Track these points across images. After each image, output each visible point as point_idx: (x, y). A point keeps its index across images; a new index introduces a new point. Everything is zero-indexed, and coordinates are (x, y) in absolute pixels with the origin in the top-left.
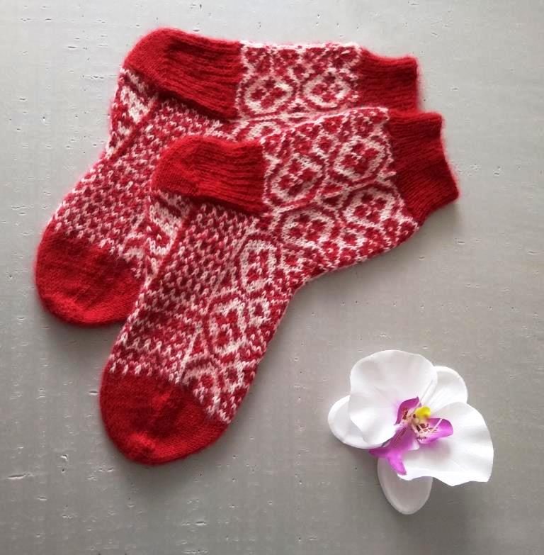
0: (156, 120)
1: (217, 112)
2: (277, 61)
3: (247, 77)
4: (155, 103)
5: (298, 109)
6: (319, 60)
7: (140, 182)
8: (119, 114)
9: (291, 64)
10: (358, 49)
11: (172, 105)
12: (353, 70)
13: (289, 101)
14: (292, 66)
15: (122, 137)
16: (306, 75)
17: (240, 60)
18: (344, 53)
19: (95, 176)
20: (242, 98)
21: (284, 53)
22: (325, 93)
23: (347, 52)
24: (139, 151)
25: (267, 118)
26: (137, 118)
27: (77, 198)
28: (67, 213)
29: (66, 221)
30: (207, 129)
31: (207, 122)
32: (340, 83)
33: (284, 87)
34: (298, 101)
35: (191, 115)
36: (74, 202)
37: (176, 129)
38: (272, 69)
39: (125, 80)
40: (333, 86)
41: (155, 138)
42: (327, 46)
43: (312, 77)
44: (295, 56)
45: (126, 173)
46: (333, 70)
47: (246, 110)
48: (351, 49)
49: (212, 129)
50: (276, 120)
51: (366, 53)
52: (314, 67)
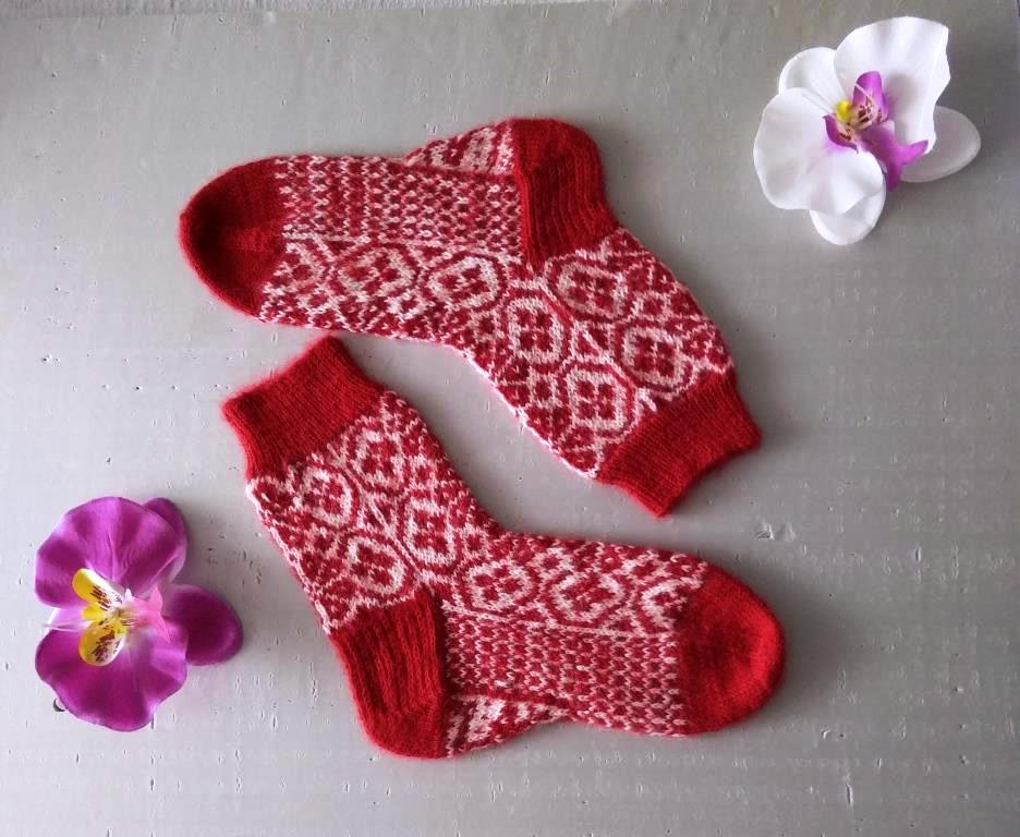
0: (485, 681)
1: (434, 615)
2: (326, 576)
3: (369, 602)
4: (467, 693)
5: (371, 519)
6: (295, 525)
7: (571, 659)
8: (508, 731)
9: (320, 558)
10: (254, 484)
11: (456, 673)
12: (282, 477)
13: (368, 535)
14: (322, 554)
15: (531, 709)
16: (323, 532)
17: (353, 622)
18: (267, 499)
19: (596, 715)
20: (397, 596)
21: (311, 574)
22: (332, 497)
23: (264, 496)
24: (535, 681)
25: (404, 551)
26: (497, 708)
27: (634, 720)
28: (658, 721)
29: (668, 717)
30: (460, 616)
31: (453, 620)
32: (308, 483)
33: (353, 550)
34: (361, 525)
35: (455, 643)
36: (641, 721)
37: (483, 652)
38: (340, 579)
39: (461, 745)
40: (316, 492)
41: (509, 670)
42: (269, 525)
43: (321, 524)
44: (307, 557)
45: (572, 681)
46: (298, 502)
47: (409, 580)
48: (257, 494)
49: (455, 609)
50: (400, 538)
51: (252, 473)
52: (308, 527)
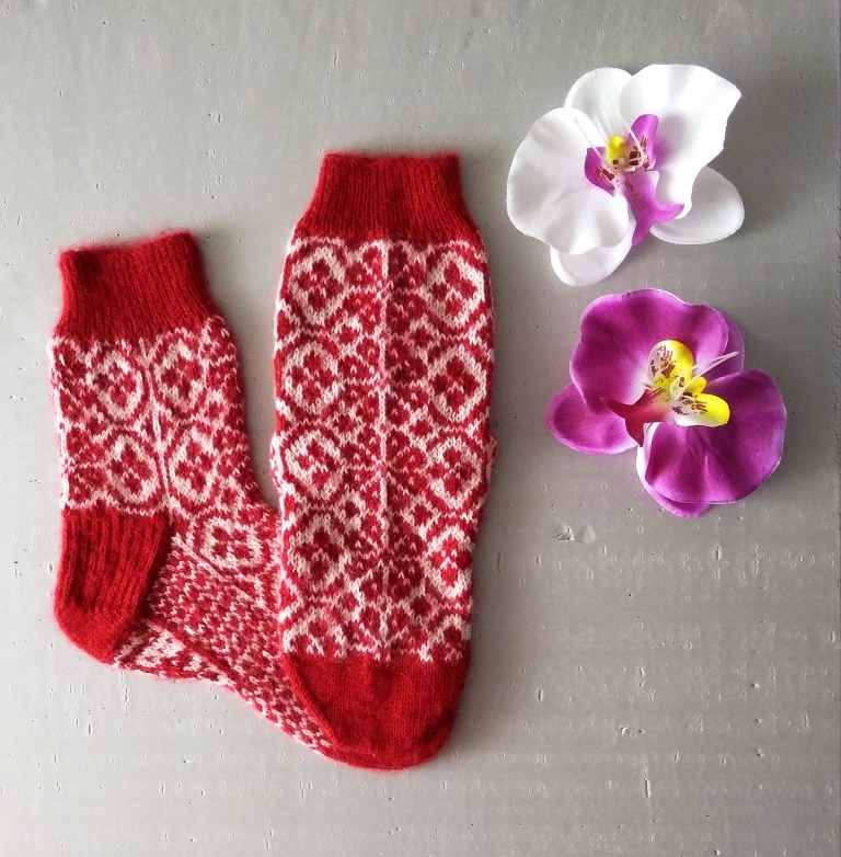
0: (178, 621)
1: (162, 541)
2: (84, 458)
3: (110, 500)
4: (156, 623)
5: (148, 428)
6: (78, 398)
7: (262, 641)
8: (174, 669)
9: (87, 439)
10: (57, 341)
11: (157, 601)
12: (86, 348)
13: (139, 440)
14: (90, 436)
15: (204, 665)
16: (100, 417)
17: (88, 510)
18: (63, 362)
19: (258, 699)
20: (139, 507)
21: (73, 448)
22: (123, 389)
23: (61, 357)
24: (220, 644)
25: (164, 471)
26: (175, 648)
27: (288, 721)
28: (308, 733)
29: (318, 734)
30: (185, 554)
31: (176, 554)
32: (105, 367)
33: (119, 447)
34: (137, 427)
35: (168, 575)
36: (294, 725)
37: (188, 595)
38: (96, 466)
39: (128, 661)
40: (111, 377)
41: (203, 623)
42: (55, 386)
43: (102, 409)
44: (75, 432)
45: (251, 660)
46: (90, 378)
47: (156, 499)
48: (56, 351)
49: (184, 546)
50: (166, 458)
51: (61, 330)
52: (89, 407)
